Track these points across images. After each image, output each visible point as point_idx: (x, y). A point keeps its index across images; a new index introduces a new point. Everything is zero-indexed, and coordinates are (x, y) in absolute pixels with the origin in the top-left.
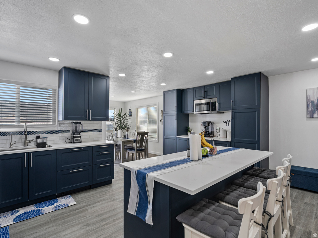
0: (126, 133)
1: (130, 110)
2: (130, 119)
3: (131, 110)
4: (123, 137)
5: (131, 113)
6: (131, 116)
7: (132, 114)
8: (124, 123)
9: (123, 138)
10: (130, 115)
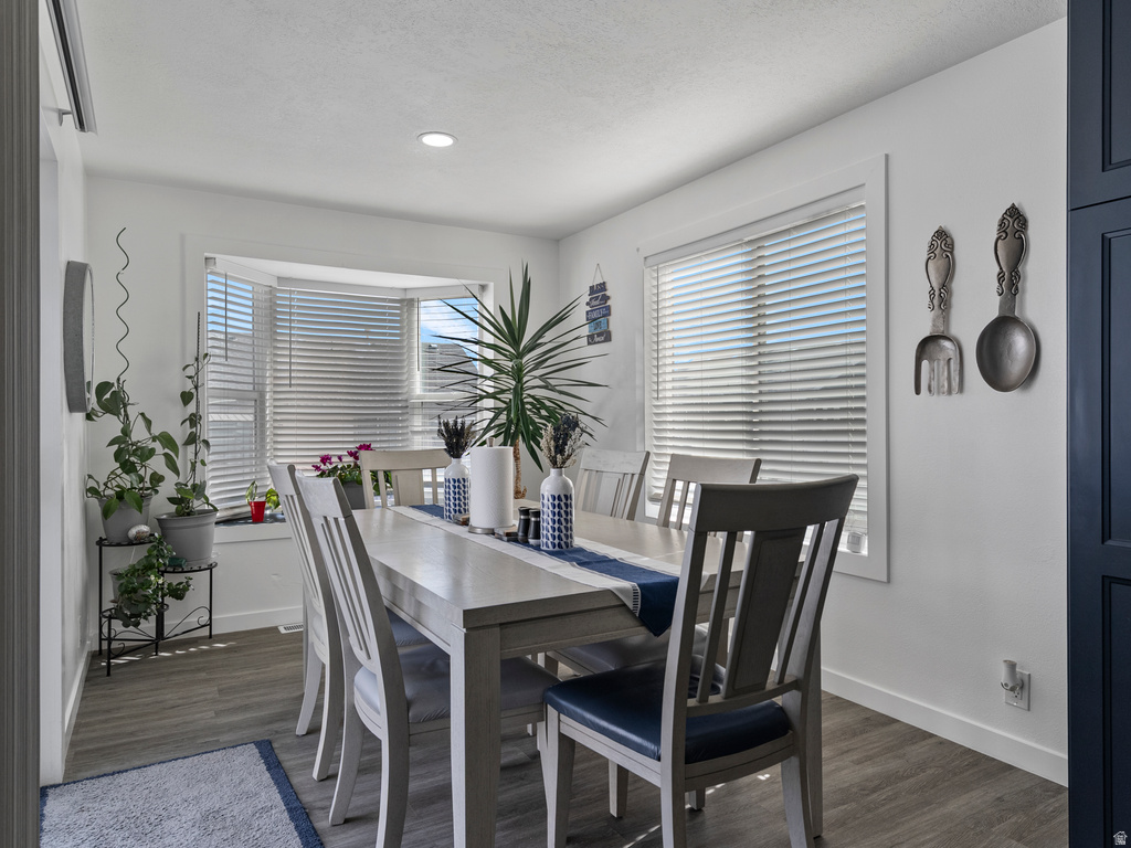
0: (548, 486)
1: (599, 293)
2: (596, 363)
3: (602, 287)
4: (514, 523)
5: (608, 312)
6: (607, 337)
7: (615, 323)
8: (552, 389)
9: (511, 538)
10: (601, 335)
